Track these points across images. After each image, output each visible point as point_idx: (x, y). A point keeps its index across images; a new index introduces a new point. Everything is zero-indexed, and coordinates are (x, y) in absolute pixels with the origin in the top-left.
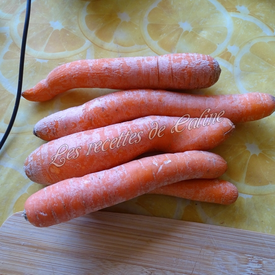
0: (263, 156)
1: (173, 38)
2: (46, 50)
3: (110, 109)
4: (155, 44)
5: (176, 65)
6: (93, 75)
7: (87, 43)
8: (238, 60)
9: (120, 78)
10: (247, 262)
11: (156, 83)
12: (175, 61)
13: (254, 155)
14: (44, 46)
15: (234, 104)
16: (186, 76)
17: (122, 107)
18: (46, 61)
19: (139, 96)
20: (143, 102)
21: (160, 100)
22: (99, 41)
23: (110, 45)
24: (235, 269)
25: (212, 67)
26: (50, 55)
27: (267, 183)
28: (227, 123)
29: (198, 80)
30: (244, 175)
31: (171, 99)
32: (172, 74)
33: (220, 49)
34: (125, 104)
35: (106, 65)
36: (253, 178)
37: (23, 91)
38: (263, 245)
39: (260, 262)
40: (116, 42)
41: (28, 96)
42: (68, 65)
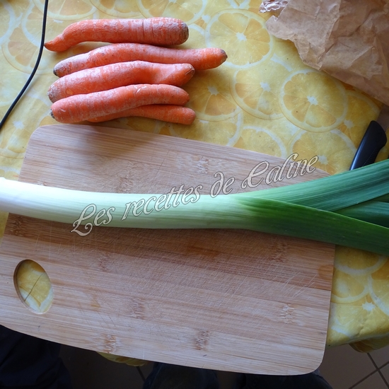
0: (220, 96)
1: (160, 8)
2: (61, 13)
3: (108, 54)
4: (146, 11)
5: (155, 25)
6: (96, 30)
7: (94, 9)
8: (209, 26)
9: (116, 33)
10: (199, 160)
11: (142, 38)
12: (154, 22)
13: (214, 95)
14: (60, 10)
15: (195, 55)
16: (162, 33)
17: (117, 54)
18: (61, 22)
19: (129, 46)
20: (131, 51)
21: (144, 50)
22: (103, 8)
23: (111, 11)
24: (190, 163)
25: (181, 28)
26: (64, 17)
27: (220, 114)
28: (188, 66)
29: (171, 37)
30: (205, 108)
31: (152, 50)
32: (153, 32)
33: (196, 18)
34: (118, 51)
35: (105, 23)
36: (211, 110)
37: (45, 42)
38: (211, 150)
39: (207, 160)
40: (116, 9)
41: (49, 47)
42: (78, 23)
